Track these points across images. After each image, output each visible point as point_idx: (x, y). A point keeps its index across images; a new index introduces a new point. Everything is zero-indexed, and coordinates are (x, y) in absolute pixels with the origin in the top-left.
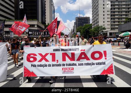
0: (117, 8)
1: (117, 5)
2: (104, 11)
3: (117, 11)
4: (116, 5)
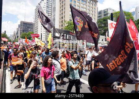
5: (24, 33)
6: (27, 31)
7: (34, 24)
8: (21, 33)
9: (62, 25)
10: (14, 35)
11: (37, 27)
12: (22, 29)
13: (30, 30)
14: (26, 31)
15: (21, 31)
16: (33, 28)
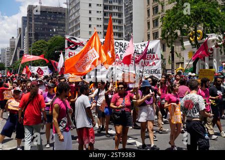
0: (117, 13)
1: (115, 8)
2: (90, 19)
3: (117, 20)
4: (114, 6)
5: (38, 42)
6: (48, 35)
7: (68, 11)
8: (30, 41)
9: (156, 9)
10: (12, 50)
11: (76, 20)
12: (33, 29)
13: (56, 33)
14: (43, 35)
15: (30, 35)
16: (64, 25)
